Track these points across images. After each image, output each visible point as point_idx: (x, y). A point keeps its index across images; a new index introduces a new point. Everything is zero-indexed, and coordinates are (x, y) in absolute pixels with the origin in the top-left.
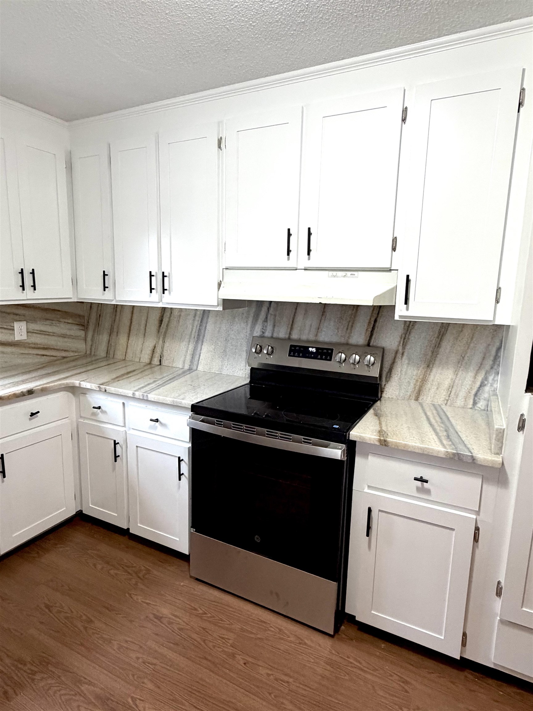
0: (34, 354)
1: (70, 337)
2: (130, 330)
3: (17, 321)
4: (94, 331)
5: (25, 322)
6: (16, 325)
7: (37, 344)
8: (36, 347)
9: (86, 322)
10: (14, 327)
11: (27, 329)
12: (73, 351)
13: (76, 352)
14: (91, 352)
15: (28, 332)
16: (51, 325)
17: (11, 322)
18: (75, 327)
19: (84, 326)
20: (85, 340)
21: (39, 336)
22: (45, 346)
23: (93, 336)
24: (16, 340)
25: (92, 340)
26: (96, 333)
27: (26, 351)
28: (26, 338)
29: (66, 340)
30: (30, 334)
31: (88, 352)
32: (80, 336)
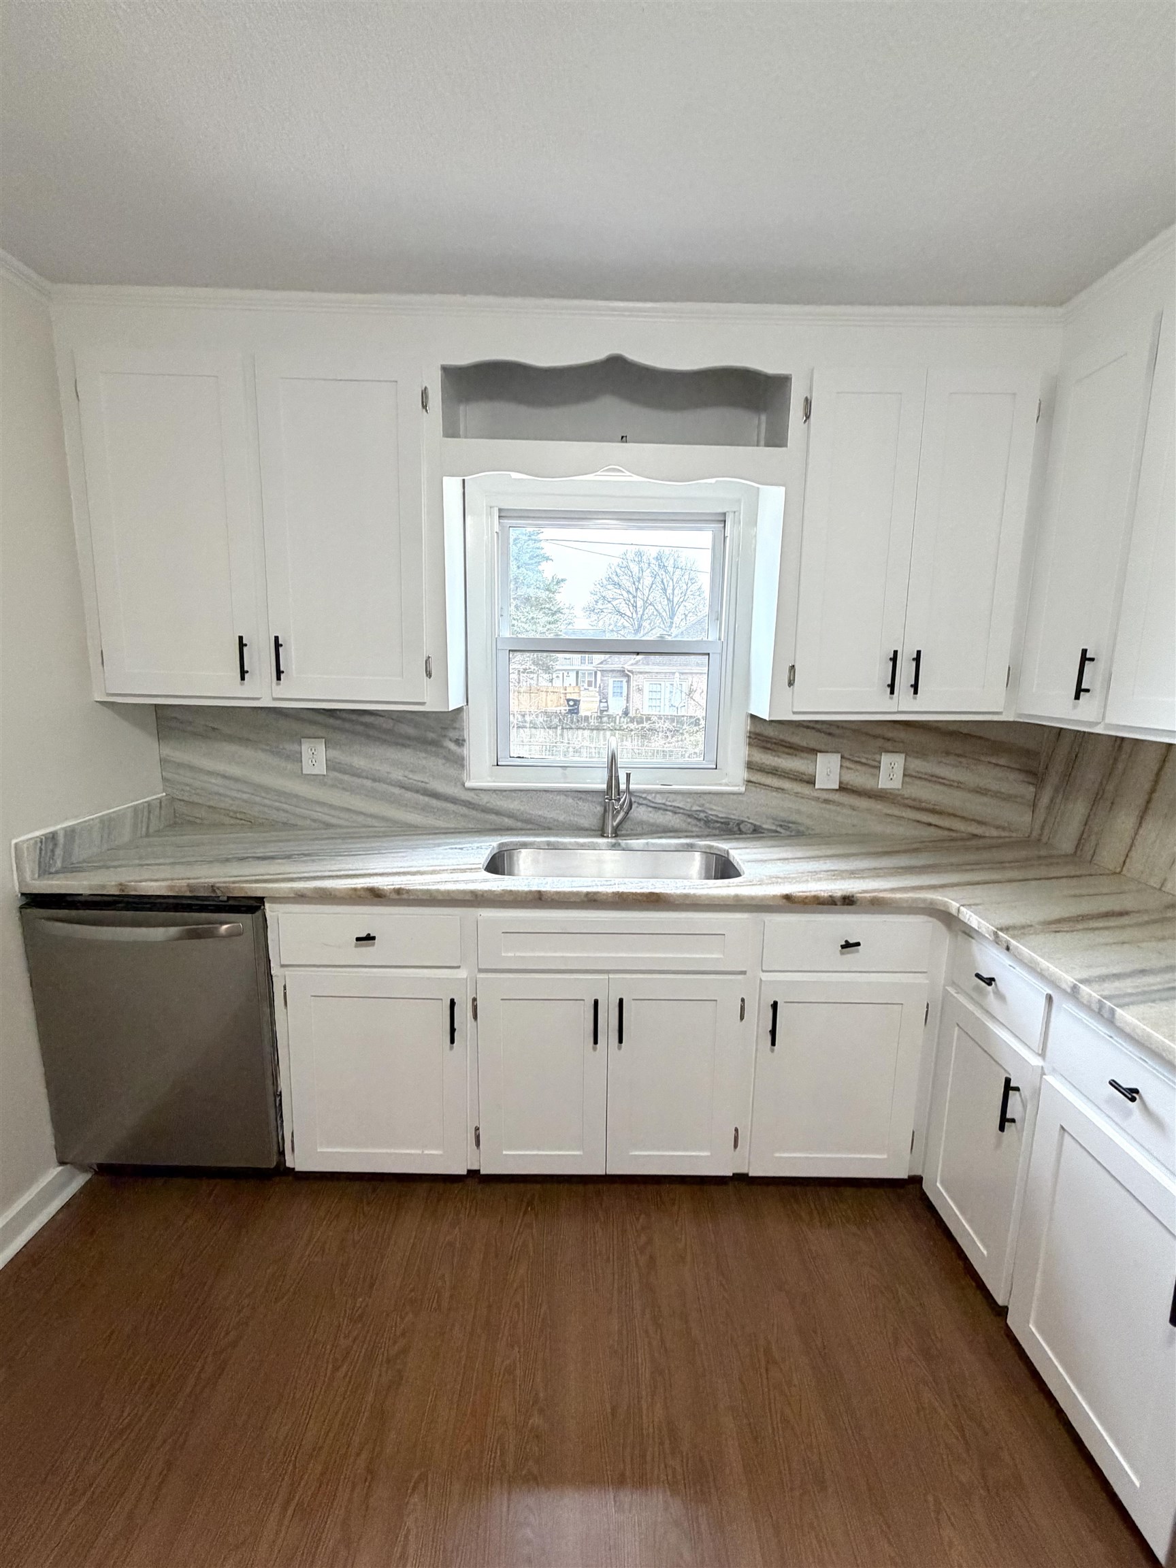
0: (909, 819)
1: (997, 795)
2: (1149, 802)
3: (887, 751)
4: (1056, 790)
5: (903, 756)
6: (886, 759)
7: (921, 801)
8: (917, 806)
9: (1041, 769)
10: (880, 762)
11: (905, 769)
12: (997, 827)
13: (1004, 829)
14: (1041, 835)
15: (904, 775)
16: (957, 767)
17: (874, 754)
18: (1012, 776)
19: (1036, 776)
20: (1034, 806)
21: (928, 784)
22: (936, 807)
23: (1052, 800)
24: (880, 787)
25: (1049, 808)
26: (1060, 796)
27: (896, 811)
28: (900, 787)
29: (985, 799)
30: (907, 779)
31: (1035, 834)
32: (1022, 797)
